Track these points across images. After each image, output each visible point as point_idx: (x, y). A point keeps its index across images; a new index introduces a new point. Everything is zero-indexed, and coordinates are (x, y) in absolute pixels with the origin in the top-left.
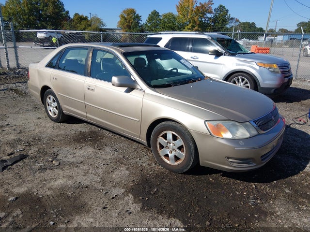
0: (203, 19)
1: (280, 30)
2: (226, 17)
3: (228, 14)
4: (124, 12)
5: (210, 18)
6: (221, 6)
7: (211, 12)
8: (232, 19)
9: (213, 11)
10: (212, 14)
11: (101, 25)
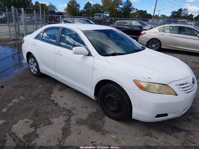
0: (117, 8)
1: (161, 15)
2: (131, 7)
3: (132, 6)
5: (121, 8)
6: (128, 1)
7: (121, 4)
8: (134, 9)
9: (123, 4)
10: (123, 6)
11: (55, 10)
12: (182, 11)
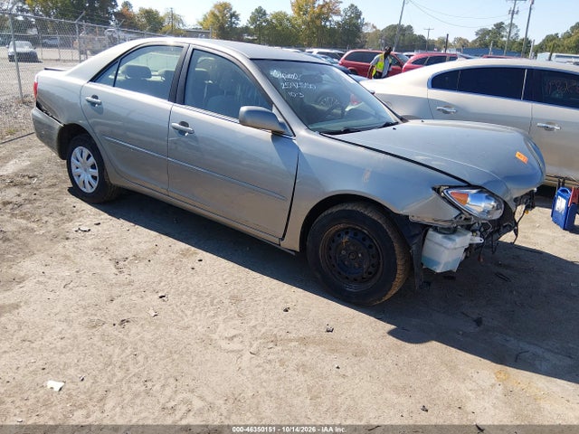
0: (328, 23)
2: (359, 21)
3: (362, 17)
4: (216, 6)
5: (338, 23)
6: (352, 5)
7: (337, 13)
8: (367, 24)
9: (342, 13)
10: (340, 17)
11: (181, 25)
12: (504, 28)
